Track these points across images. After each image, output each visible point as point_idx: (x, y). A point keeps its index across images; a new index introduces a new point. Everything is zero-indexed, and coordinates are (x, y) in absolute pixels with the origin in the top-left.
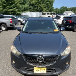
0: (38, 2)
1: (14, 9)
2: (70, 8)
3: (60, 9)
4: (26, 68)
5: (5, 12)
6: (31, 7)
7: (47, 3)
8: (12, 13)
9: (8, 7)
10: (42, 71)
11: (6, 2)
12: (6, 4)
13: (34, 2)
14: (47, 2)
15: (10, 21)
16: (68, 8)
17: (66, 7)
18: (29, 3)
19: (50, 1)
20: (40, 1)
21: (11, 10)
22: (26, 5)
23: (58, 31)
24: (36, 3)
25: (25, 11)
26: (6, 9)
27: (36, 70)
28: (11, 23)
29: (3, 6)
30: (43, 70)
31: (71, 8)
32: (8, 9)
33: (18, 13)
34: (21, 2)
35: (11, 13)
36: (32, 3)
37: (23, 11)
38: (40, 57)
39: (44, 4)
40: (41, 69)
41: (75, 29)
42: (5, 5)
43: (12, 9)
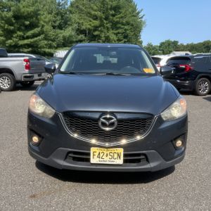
0: (102, 25)
1: (36, 39)
2: (185, 44)
3: (160, 47)
4: (70, 150)
5: (10, 46)
6: (81, 36)
7: (126, 30)
8: (30, 49)
9: (20, 33)
10: (113, 157)
11: (14, 21)
12: (16, 25)
13: (90, 25)
14: (126, 27)
15: (25, 64)
16: (179, 44)
17: (175, 43)
18: (75, 26)
19: (132, 25)
20: (107, 24)
21: (26, 42)
22: (68, 32)
23: (154, 72)
24: (96, 28)
25: (65, 46)
26: (15, 39)
27: (97, 154)
28: (27, 71)
29: (4, 30)
30: (116, 156)
31: (188, 45)
32: (20, 40)
33: (47, 50)
34: (55, 22)
35: (26, 50)
36: (84, 27)
37: (59, 46)
38: (108, 116)
39: (117, 31)
40: (108, 153)
41: (200, 90)
42: (12, 28)
43: (32, 40)
